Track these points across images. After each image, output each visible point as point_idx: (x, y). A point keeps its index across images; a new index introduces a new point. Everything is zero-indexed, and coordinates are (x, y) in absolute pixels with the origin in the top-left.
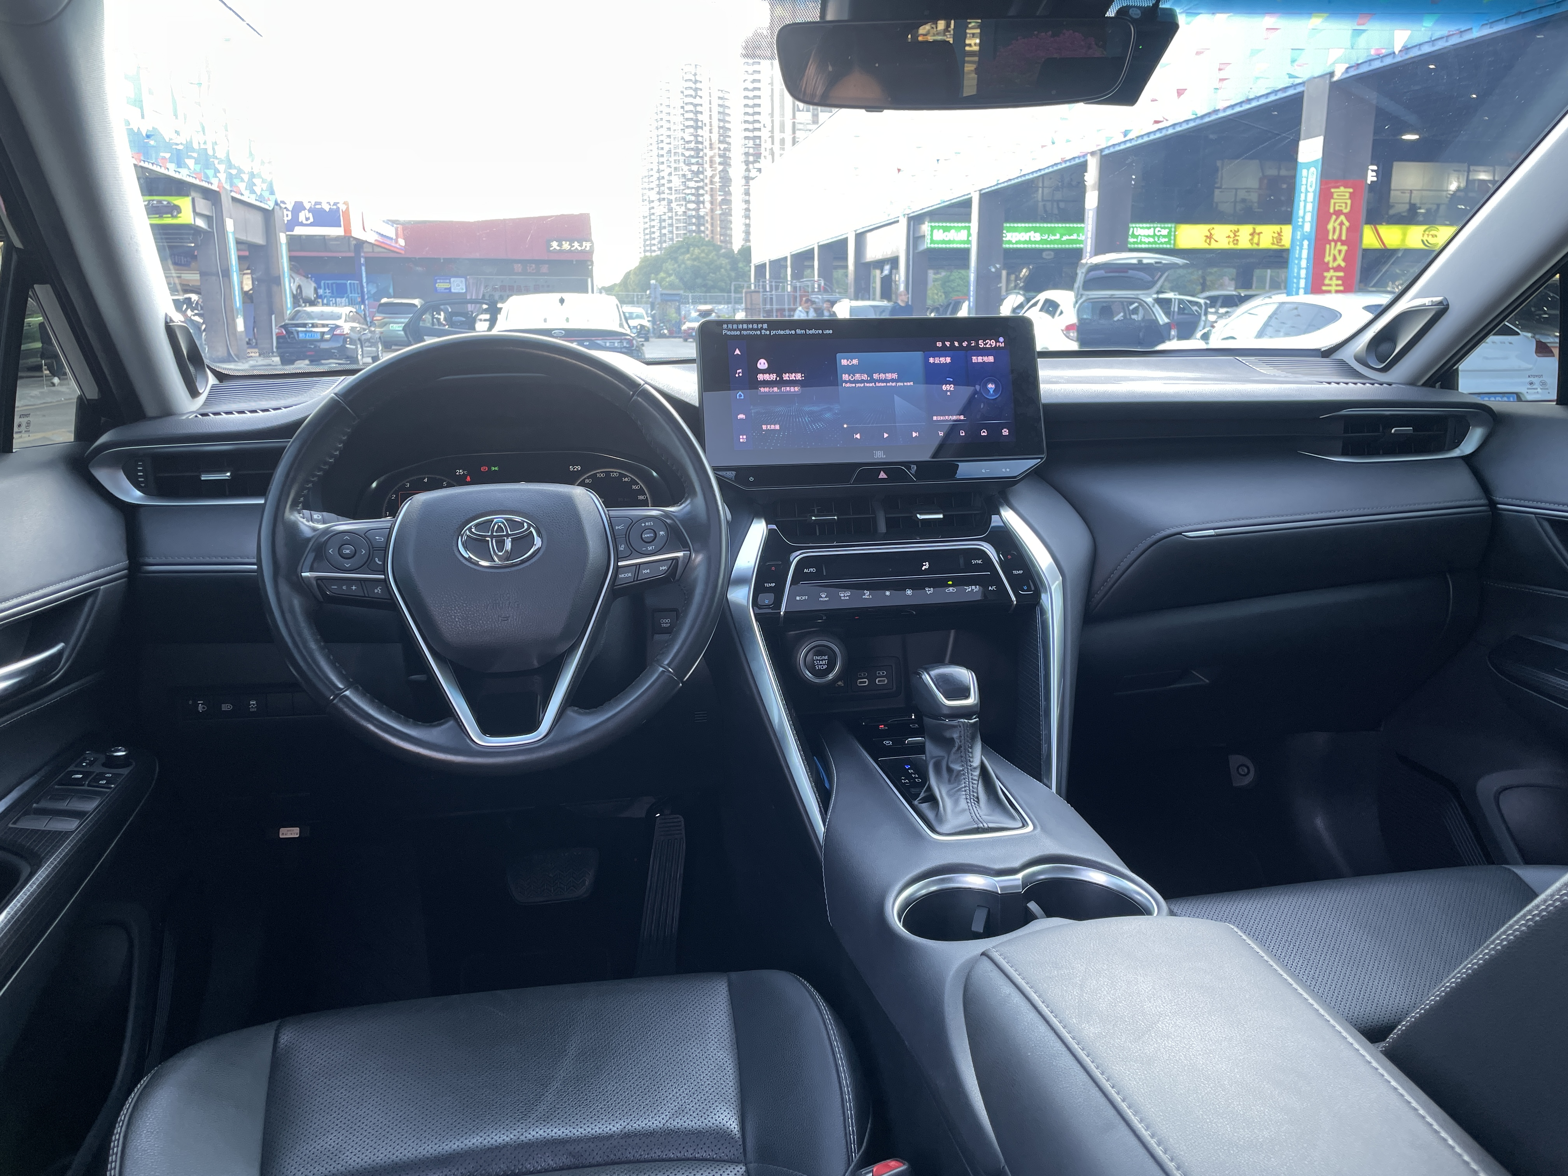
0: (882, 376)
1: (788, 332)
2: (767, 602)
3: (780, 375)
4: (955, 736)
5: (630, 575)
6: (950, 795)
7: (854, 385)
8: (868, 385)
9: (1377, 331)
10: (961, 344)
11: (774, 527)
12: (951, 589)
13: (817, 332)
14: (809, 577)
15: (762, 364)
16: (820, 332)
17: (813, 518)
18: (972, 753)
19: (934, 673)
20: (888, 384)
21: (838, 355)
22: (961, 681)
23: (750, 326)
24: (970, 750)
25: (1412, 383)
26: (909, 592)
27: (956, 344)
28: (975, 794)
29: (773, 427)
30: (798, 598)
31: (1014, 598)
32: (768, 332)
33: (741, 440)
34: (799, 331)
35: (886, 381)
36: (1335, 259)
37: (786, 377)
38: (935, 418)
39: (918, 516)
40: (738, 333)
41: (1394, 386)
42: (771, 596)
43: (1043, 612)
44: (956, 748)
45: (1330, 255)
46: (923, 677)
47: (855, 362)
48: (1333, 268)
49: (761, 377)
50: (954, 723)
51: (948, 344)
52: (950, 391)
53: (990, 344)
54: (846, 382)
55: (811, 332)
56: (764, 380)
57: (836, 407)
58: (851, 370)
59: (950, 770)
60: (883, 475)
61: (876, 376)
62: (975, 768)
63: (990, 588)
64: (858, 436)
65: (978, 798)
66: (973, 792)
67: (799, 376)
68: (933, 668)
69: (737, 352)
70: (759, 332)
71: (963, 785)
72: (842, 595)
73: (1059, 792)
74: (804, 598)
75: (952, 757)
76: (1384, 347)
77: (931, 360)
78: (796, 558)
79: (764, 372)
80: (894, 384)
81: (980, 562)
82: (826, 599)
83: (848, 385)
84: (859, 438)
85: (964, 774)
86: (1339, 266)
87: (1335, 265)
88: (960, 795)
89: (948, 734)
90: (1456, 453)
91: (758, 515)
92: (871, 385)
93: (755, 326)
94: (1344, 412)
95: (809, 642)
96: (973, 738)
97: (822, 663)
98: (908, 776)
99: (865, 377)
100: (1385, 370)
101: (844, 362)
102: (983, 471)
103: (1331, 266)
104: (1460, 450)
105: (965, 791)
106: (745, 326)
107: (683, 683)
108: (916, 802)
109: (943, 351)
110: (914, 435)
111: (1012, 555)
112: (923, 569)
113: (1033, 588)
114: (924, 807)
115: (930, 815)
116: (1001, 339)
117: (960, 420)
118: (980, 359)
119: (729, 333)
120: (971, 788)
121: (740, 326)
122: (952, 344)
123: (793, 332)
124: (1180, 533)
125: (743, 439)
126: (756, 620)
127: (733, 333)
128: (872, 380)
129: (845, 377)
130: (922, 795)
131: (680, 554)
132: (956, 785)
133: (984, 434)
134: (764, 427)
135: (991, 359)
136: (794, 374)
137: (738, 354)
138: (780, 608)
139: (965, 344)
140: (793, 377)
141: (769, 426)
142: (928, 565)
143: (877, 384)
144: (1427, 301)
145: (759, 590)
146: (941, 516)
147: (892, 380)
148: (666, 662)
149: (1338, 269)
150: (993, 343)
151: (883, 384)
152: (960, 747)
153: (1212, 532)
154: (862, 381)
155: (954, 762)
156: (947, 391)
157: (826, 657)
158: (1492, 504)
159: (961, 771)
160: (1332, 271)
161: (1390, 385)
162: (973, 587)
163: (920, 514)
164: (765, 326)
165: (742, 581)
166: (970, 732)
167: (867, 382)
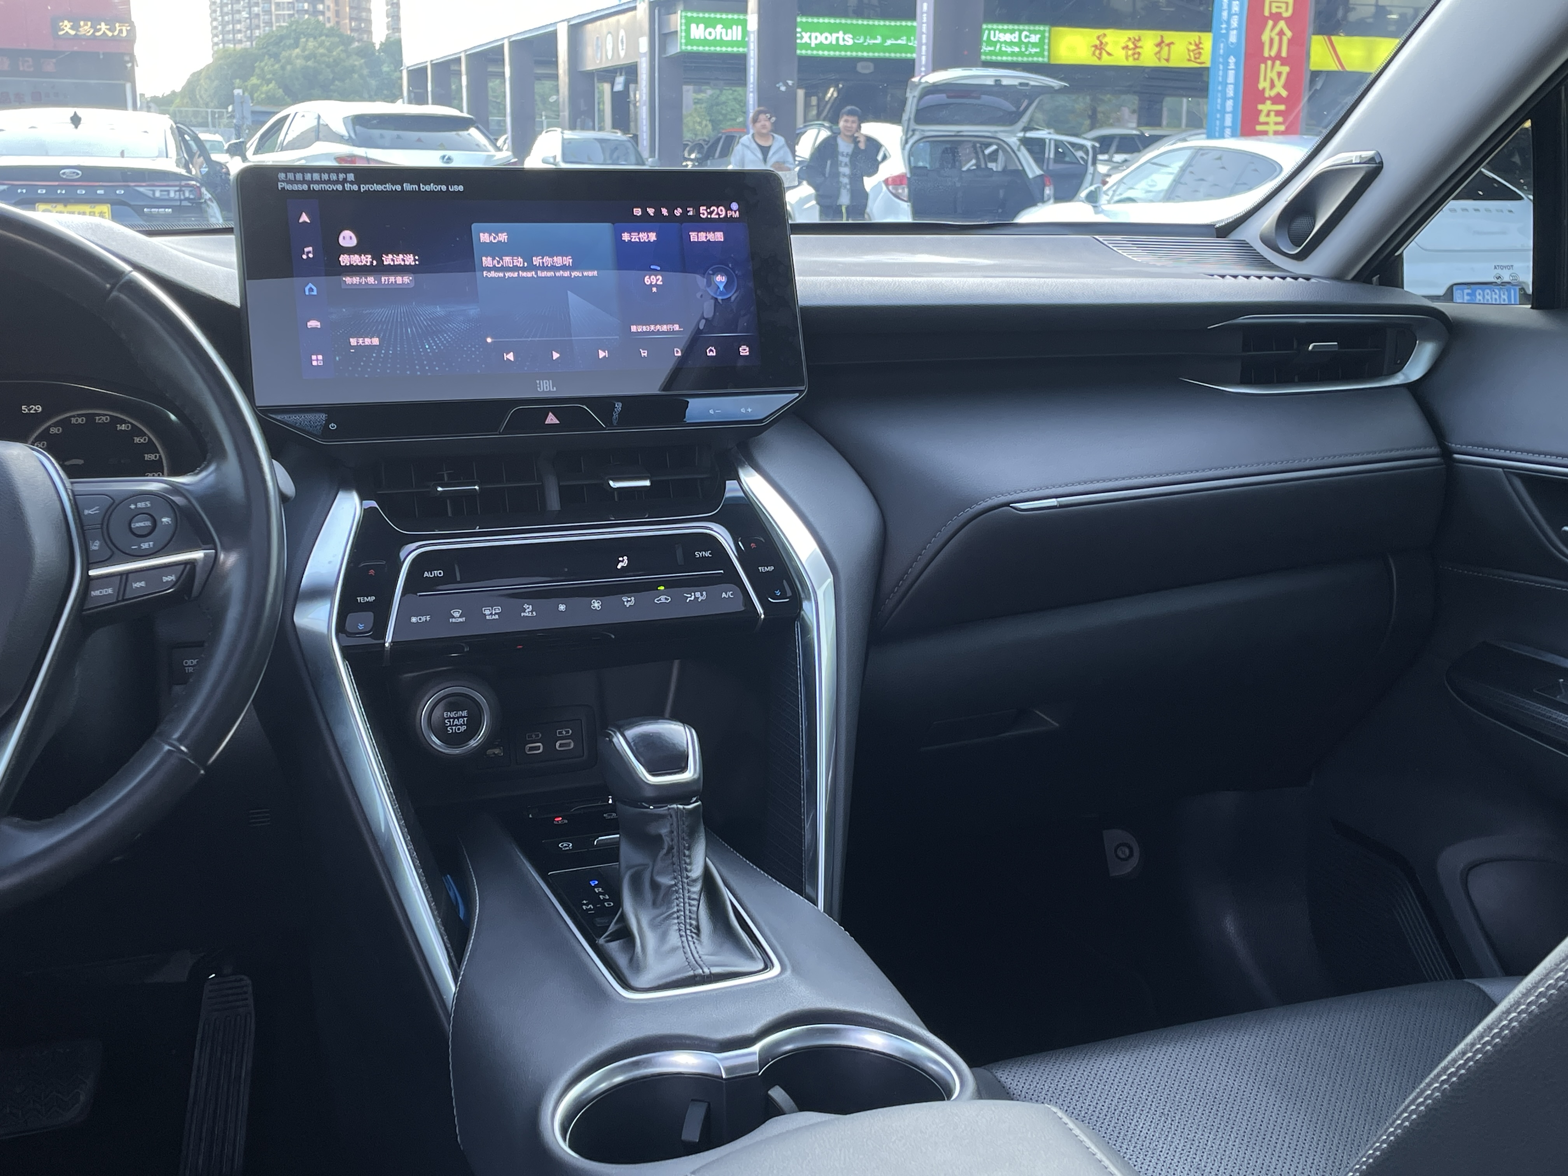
0: (548, 261)
1: (389, 187)
2: (361, 627)
3: (378, 257)
4: (664, 831)
5: (110, 591)
6: (654, 926)
7: (501, 275)
8: (524, 274)
9: (1290, 199)
10: (672, 212)
11: (373, 504)
12: (663, 598)
13: (438, 188)
14: (434, 583)
15: (348, 238)
16: (444, 188)
17: (440, 489)
18: (689, 856)
19: (631, 733)
20: (558, 274)
21: (474, 226)
22: (674, 744)
23: (325, 177)
24: (687, 853)
25: (1338, 276)
26: (596, 604)
27: (665, 212)
28: (694, 922)
29: (368, 341)
30: (414, 620)
31: (760, 610)
32: (355, 187)
33: (315, 363)
34: (408, 187)
35: (553, 268)
36: (1272, 85)
37: (388, 260)
38: (634, 328)
39: (611, 483)
40: (305, 187)
41: (1313, 280)
42: (370, 616)
43: (805, 630)
44: (665, 851)
45: (1265, 79)
46: (615, 740)
47: (503, 237)
48: (1270, 98)
49: (345, 260)
50: (662, 811)
51: (651, 211)
52: (656, 285)
53: (718, 214)
54: (489, 269)
55: (427, 188)
56: (351, 265)
57: (473, 311)
58: (496, 250)
59: (655, 886)
60: (551, 419)
61: (537, 261)
62: (695, 881)
63: (724, 595)
64: (510, 356)
65: (698, 928)
66: (690, 918)
67: (410, 260)
68: (632, 725)
69: (304, 218)
70: (340, 187)
71: (675, 909)
72: (487, 612)
73: (828, 910)
74: (423, 619)
75: (659, 864)
76: (1300, 223)
77: (626, 237)
78: (409, 554)
79: (350, 251)
80: (566, 274)
81: (707, 554)
82: (461, 620)
83: (493, 274)
84: (512, 359)
85: (677, 892)
86: (1279, 95)
87: (1273, 93)
88: (669, 925)
89: (652, 829)
90: (1399, 379)
91: (346, 486)
92: (529, 274)
93: (334, 177)
94: (1241, 320)
95: (436, 689)
96: (692, 834)
97: (458, 722)
98: (594, 898)
99: (519, 262)
100: (1300, 257)
101: (485, 238)
102: (711, 412)
103: (1267, 95)
104: (1404, 374)
105: (678, 918)
106: (316, 176)
107: (206, 769)
108: (601, 941)
109: (645, 223)
110: (602, 354)
111: (757, 542)
112: (619, 567)
113: (789, 594)
114: (614, 948)
115: (622, 961)
116: (735, 206)
117: (674, 332)
118: (702, 237)
119: (289, 187)
120: (687, 912)
121: (308, 177)
122: (658, 212)
123: (398, 188)
124: (1007, 504)
125: (317, 360)
126: (345, 656)
127: (296, 187)
128: (532, 267)
129: (487, 261)
130: (612, 928)
131: (198, 555)
132: (663, 909)
133: (711, 354)
134: (353, 342)
135: (719, 236)
136: (401, 256)
137: (305, 222)
138: (383, 636)
139: (678, 212)
140: (399, 259)
141: (361, 340)
142: (626, 561)
143: (541, 274)
144: (1353, 156)
145: (347, 607)
146: (647, 483)
147: (564, 268)
148: (176, 735)
149: (1277, 99)
150: (722, 211)
151: (550, 274)
152: (671, 848)
153: (1053, 502)
154: (515, 269)
155: (662, 873)
156: (651, 285)
157: (465, 713)
158: (1446, 453)
159: (672, 886)
160: (1268, 102)
161: (1307, 279)
162: (698, 594)
163: (614, 480)
164: (351, 177)
165: (319, 593)
166: (686, 824)
167: (523, 269)
